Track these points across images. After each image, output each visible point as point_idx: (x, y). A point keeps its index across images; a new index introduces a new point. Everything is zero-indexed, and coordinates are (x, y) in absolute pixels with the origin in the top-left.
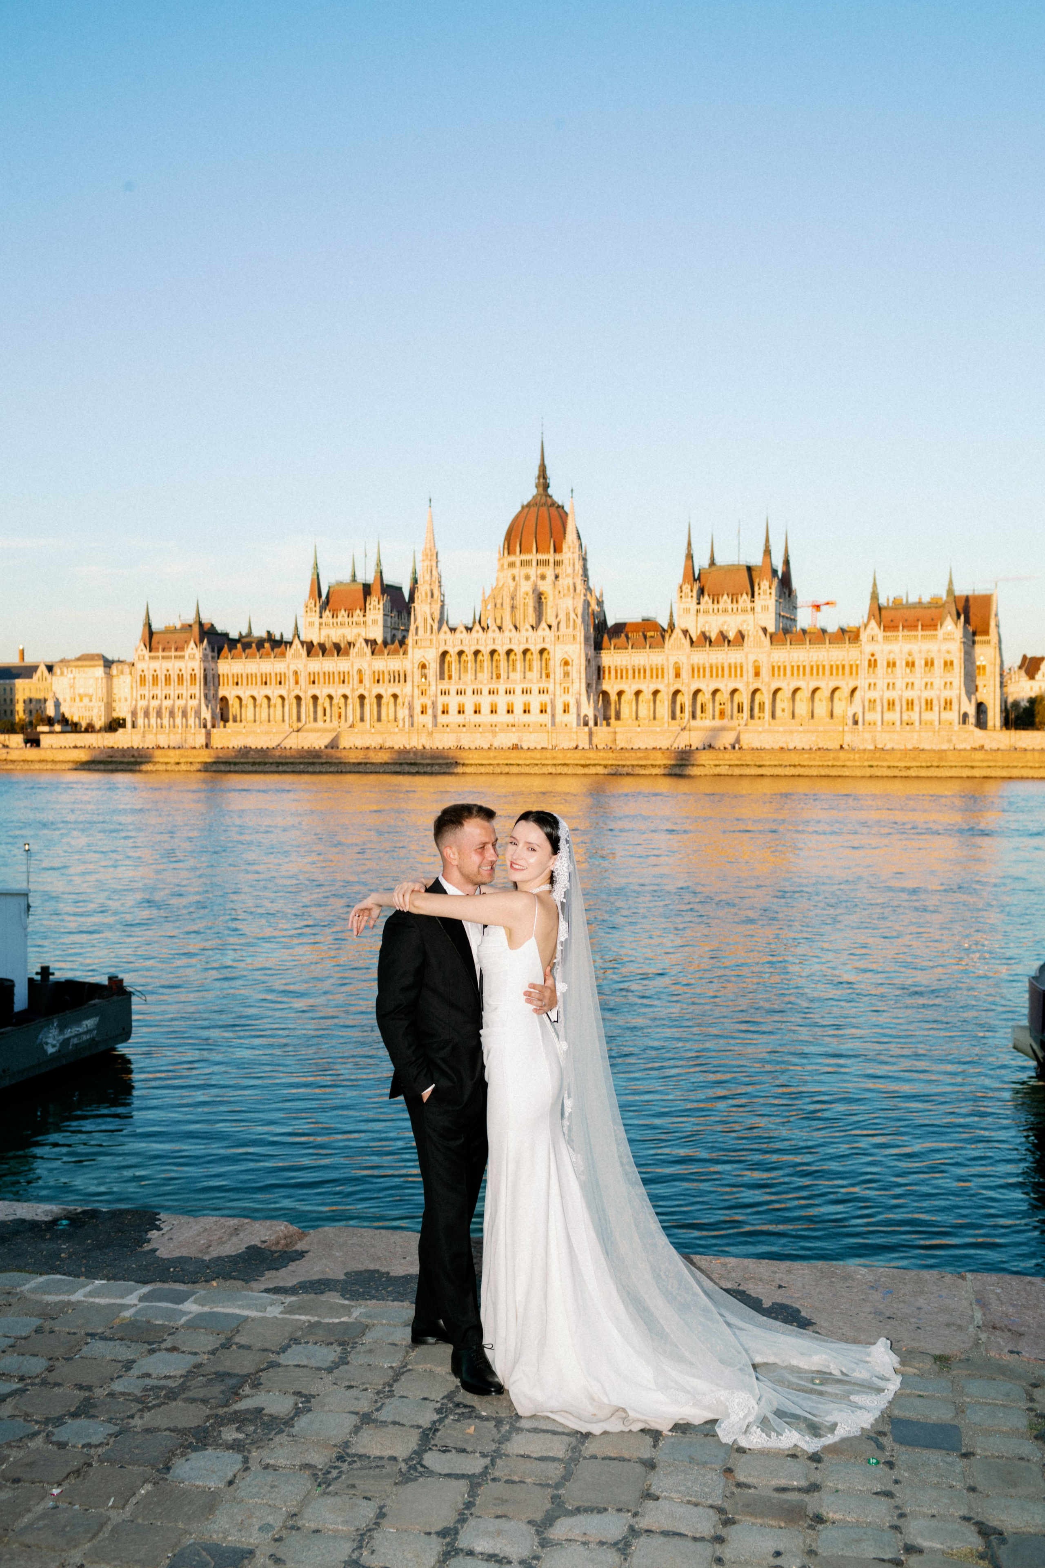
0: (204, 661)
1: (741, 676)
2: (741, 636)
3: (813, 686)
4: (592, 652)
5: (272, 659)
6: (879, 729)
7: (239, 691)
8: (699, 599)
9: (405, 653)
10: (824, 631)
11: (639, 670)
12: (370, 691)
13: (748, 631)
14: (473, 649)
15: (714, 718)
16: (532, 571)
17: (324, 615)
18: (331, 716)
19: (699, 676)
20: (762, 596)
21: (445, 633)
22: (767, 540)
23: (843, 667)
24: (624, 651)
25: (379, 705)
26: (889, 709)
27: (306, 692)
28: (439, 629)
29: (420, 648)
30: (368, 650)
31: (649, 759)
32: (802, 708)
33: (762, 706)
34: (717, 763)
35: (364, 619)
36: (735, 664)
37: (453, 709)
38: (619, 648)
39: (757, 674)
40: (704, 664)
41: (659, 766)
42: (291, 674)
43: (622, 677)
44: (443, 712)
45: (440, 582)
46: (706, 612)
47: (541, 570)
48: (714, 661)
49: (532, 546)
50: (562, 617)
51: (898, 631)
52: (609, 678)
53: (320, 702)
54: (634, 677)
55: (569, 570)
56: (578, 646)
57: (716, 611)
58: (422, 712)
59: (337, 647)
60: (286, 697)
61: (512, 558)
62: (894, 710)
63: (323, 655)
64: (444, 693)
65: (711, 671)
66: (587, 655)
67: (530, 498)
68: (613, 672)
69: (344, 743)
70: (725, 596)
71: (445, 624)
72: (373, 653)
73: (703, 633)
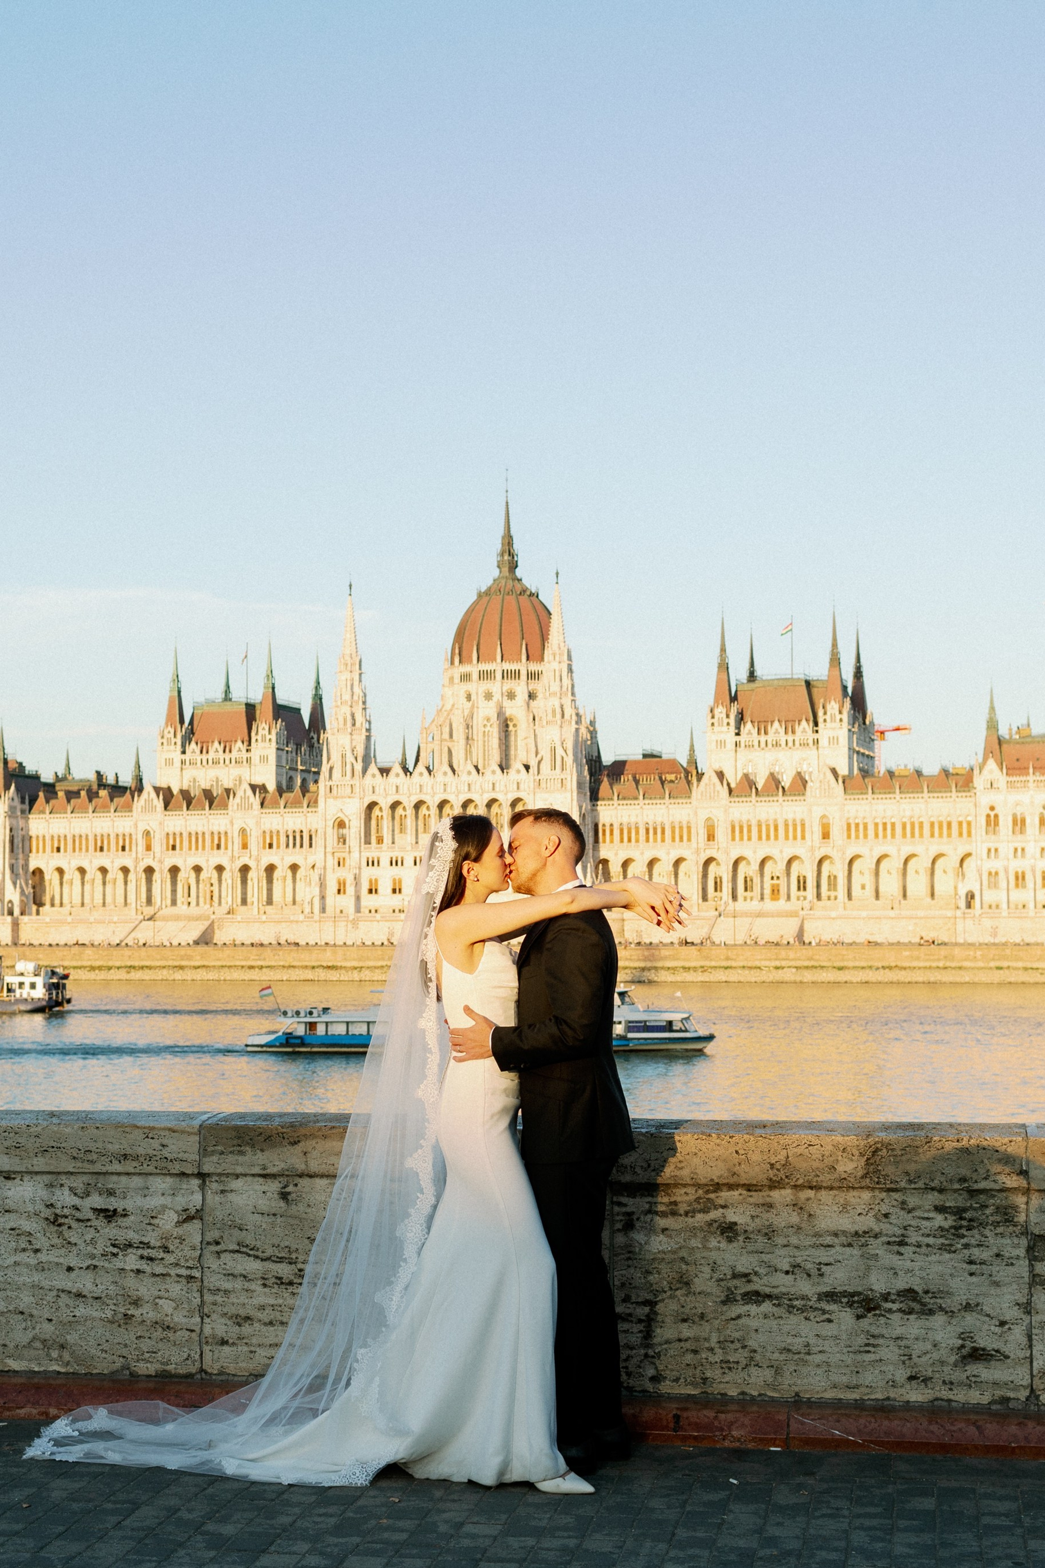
0: (10, 817)
1: (803, 838)
2: (801, 782)
3: (906, 850)
4: (587, 805)
5: (112, 814)
6: (1005, 914)
7: (60, 860)
8: (738, 728)
9: (313, 803)
10: (919, 773)
11: (655, 829)
12: (258, 861)
13: (811, 773)
14: (414, 799)
15: (762, 899)
16: (496, 687)
17: (189, 750)
18: (198, 897)
19: (741, 839)
20: (828, 724)
21: (374, 776)
22: (835, 645)
23: (949, 825)
24: (632, 802)
25: (270, 880)
26: (1017, 886)
27: (161, 862)
28: (365, 771)
29: (336, 798)
30: (256, 801)
31: (678, 959)
32: (890, 884)
33: (833, 882)
34: (778, 964)
35: (248, 755)
36: (794, 820)
37: (385, 887)
38: (624, 799)
39: (826, 835)
40: (748, 821)
41: (695, 969)
42: (140, 836)
43: (630, 840)
44: (370, 891)
45: (364, 703)
46: (748, 746)
47: (509, 685)
48: (763, 817)
49: (496, 650)
50: (545, 752)
51: (1028, 774)
52: (612, 841)
53: (181, 876)
54: (647, 840)
55: (555, 687)
56: (569, 795)
57: (763, 744)
58: (339, 891)
59: (208, 795)
60: (132, 868)
61: (466, 668)
62: (1024, 887)
63: (188, 809)
64: (371, 863)
65: (760, 831)
66: (580, 807)
67: (490, 582)
68: (616, 832)
69: (220, 937)
70: (776, 724)
71: (373, 765)
72: (262, 804)
73: (746, 776)
